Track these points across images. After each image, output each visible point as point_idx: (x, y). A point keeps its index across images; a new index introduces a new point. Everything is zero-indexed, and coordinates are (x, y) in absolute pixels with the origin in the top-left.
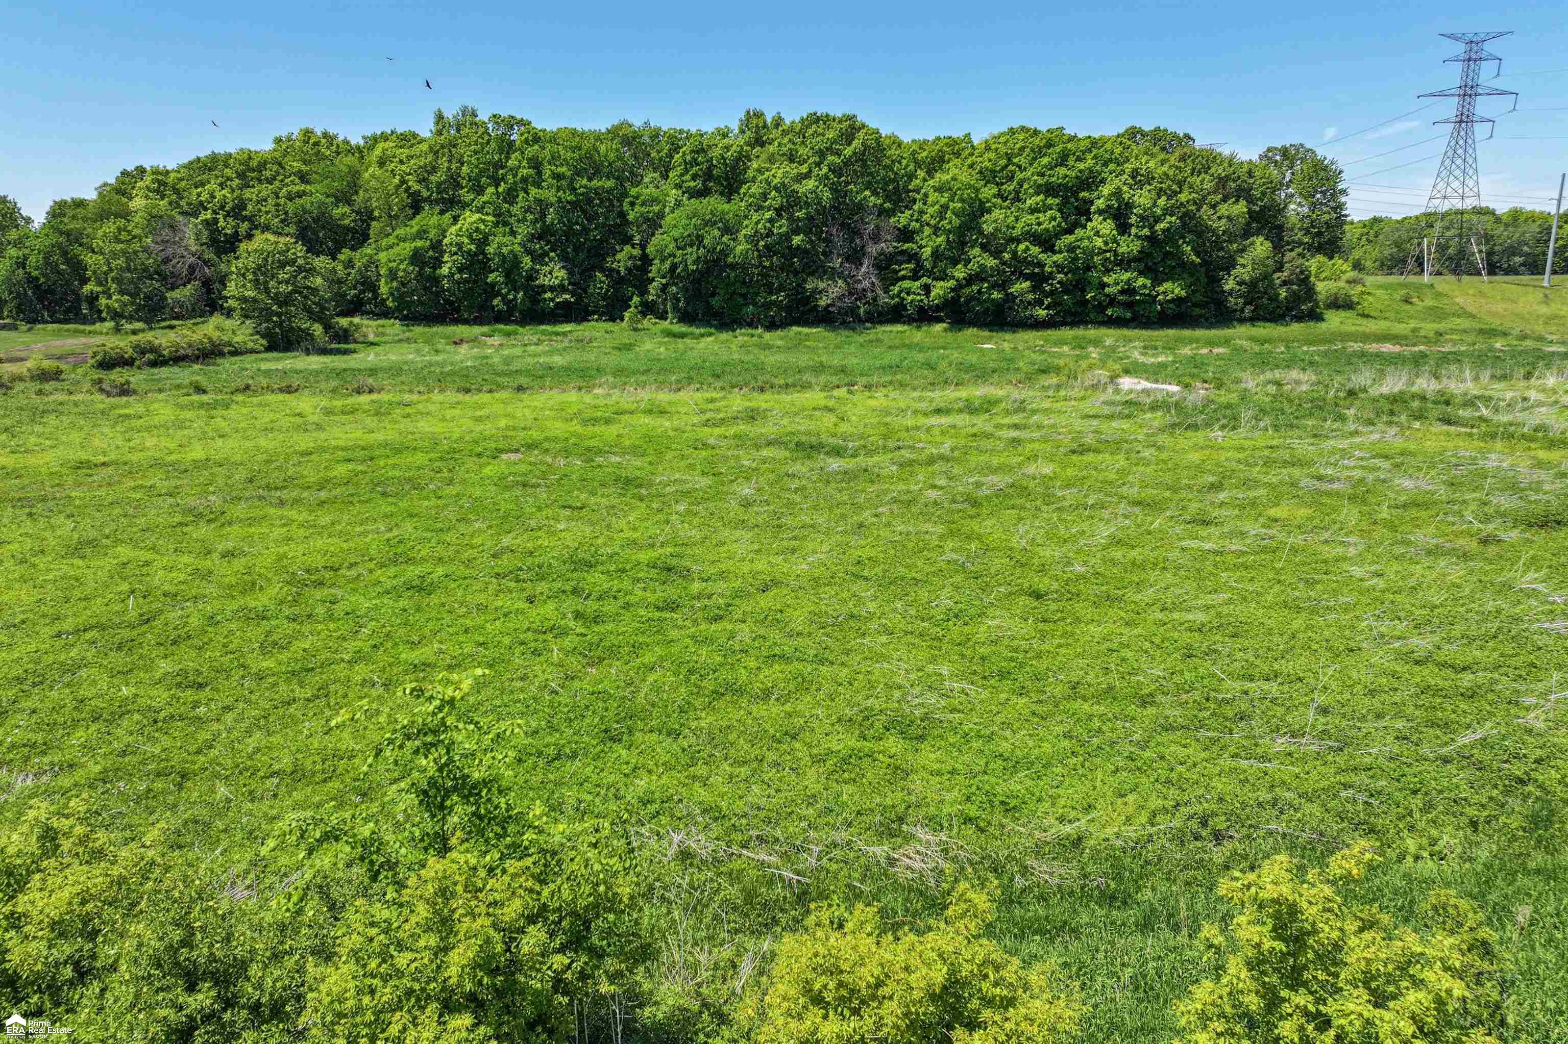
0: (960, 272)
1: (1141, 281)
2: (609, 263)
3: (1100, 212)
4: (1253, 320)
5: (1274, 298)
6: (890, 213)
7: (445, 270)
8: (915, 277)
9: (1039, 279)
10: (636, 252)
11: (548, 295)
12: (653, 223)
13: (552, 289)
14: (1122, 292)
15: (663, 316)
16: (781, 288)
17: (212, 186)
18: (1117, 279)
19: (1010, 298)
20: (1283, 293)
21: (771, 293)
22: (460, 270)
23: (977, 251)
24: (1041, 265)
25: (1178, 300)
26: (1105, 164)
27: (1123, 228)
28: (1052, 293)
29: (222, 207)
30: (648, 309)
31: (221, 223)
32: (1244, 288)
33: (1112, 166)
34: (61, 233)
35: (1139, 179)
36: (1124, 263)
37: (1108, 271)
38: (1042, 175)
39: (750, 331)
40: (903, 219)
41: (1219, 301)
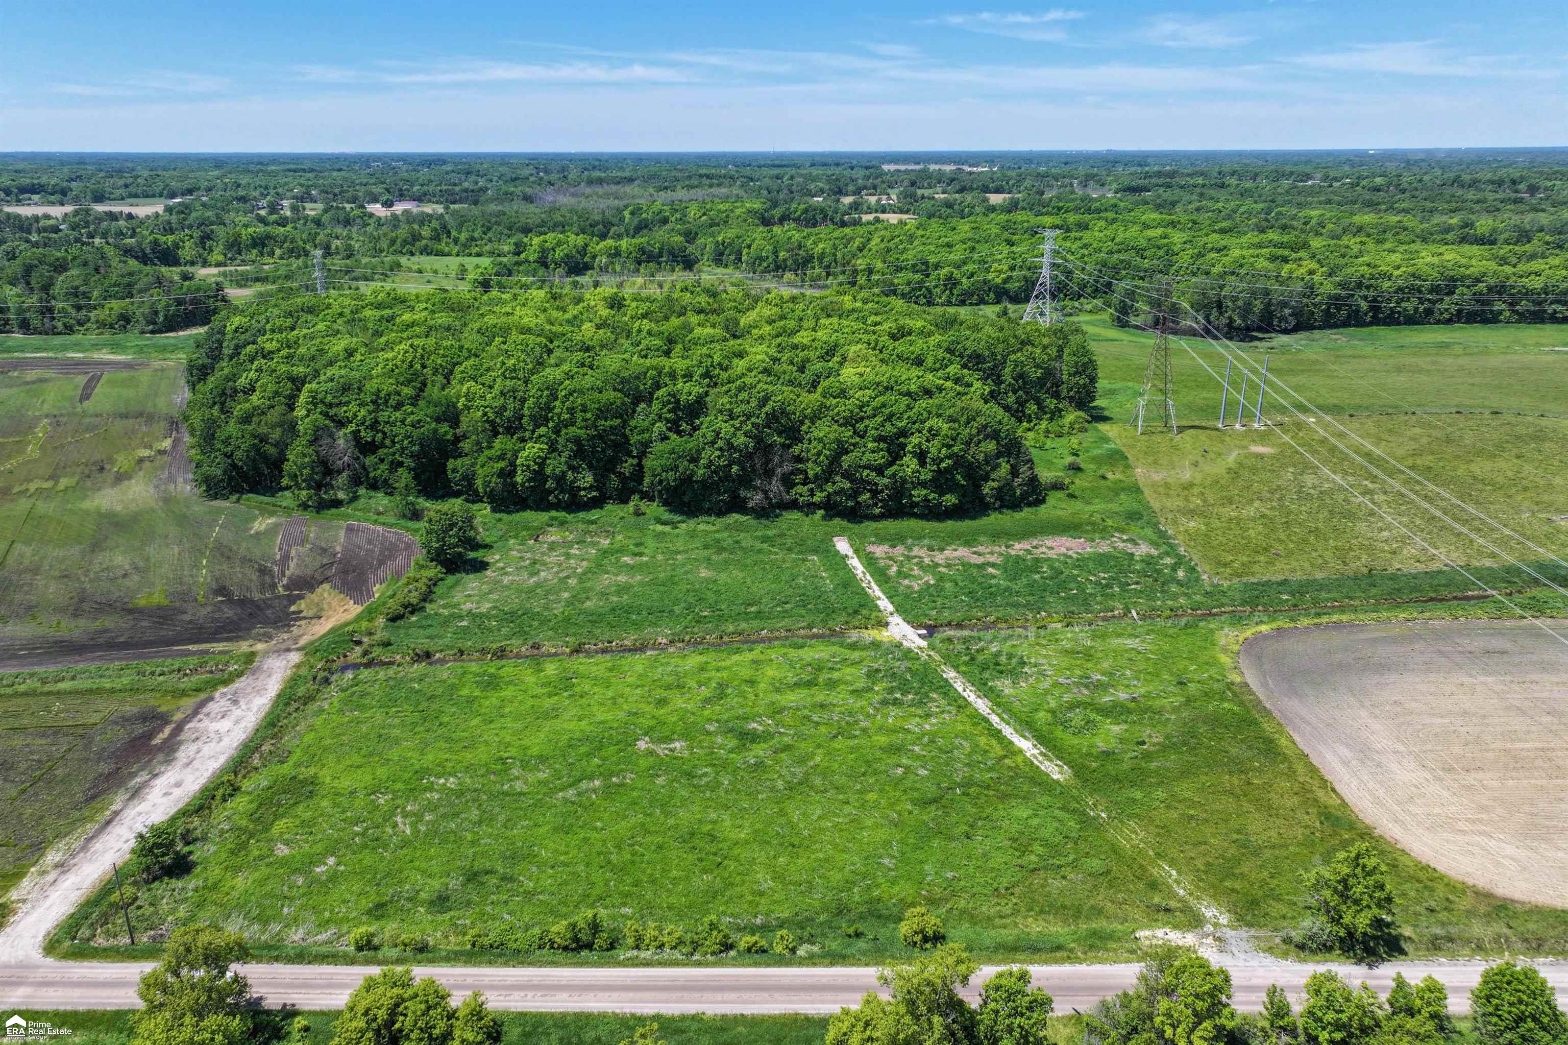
0: (830, 488)
1: (932, 496)
2: (618, 469)
3: (910, 452)
4: (999, 510)
5: (1013, 495)
6: (789, 446)
7: (519, 479)
8: (804, 484)
9: (875, 493)
10: (635, 461)
11: (583, 493)
12: (645, 446)
13: (585, 489)
14: (922, 500)
15: (652, 499)
16: (725, 492)
17: (353, 407)
18: (919, 494)
19: (858, 503)
20: (1018, 492)
21: (719, 494)
22: (529, 480)
23: (838, 478)
24: (876, 484)
25: (954, 505)
26: (914, 423)
27: (922, 463)
28: (883, 500)
29: (363, 424)
30: (644, 496)
31: (363, 434)
32: (994, 492)
33: (916, 426)
34: (255, 437)
35: (933, 434)
36: (923, 484)
37: (914, 488)
38: (877, 429)
39: (707, 518)
40: (796, 450)
41: (981, 498)
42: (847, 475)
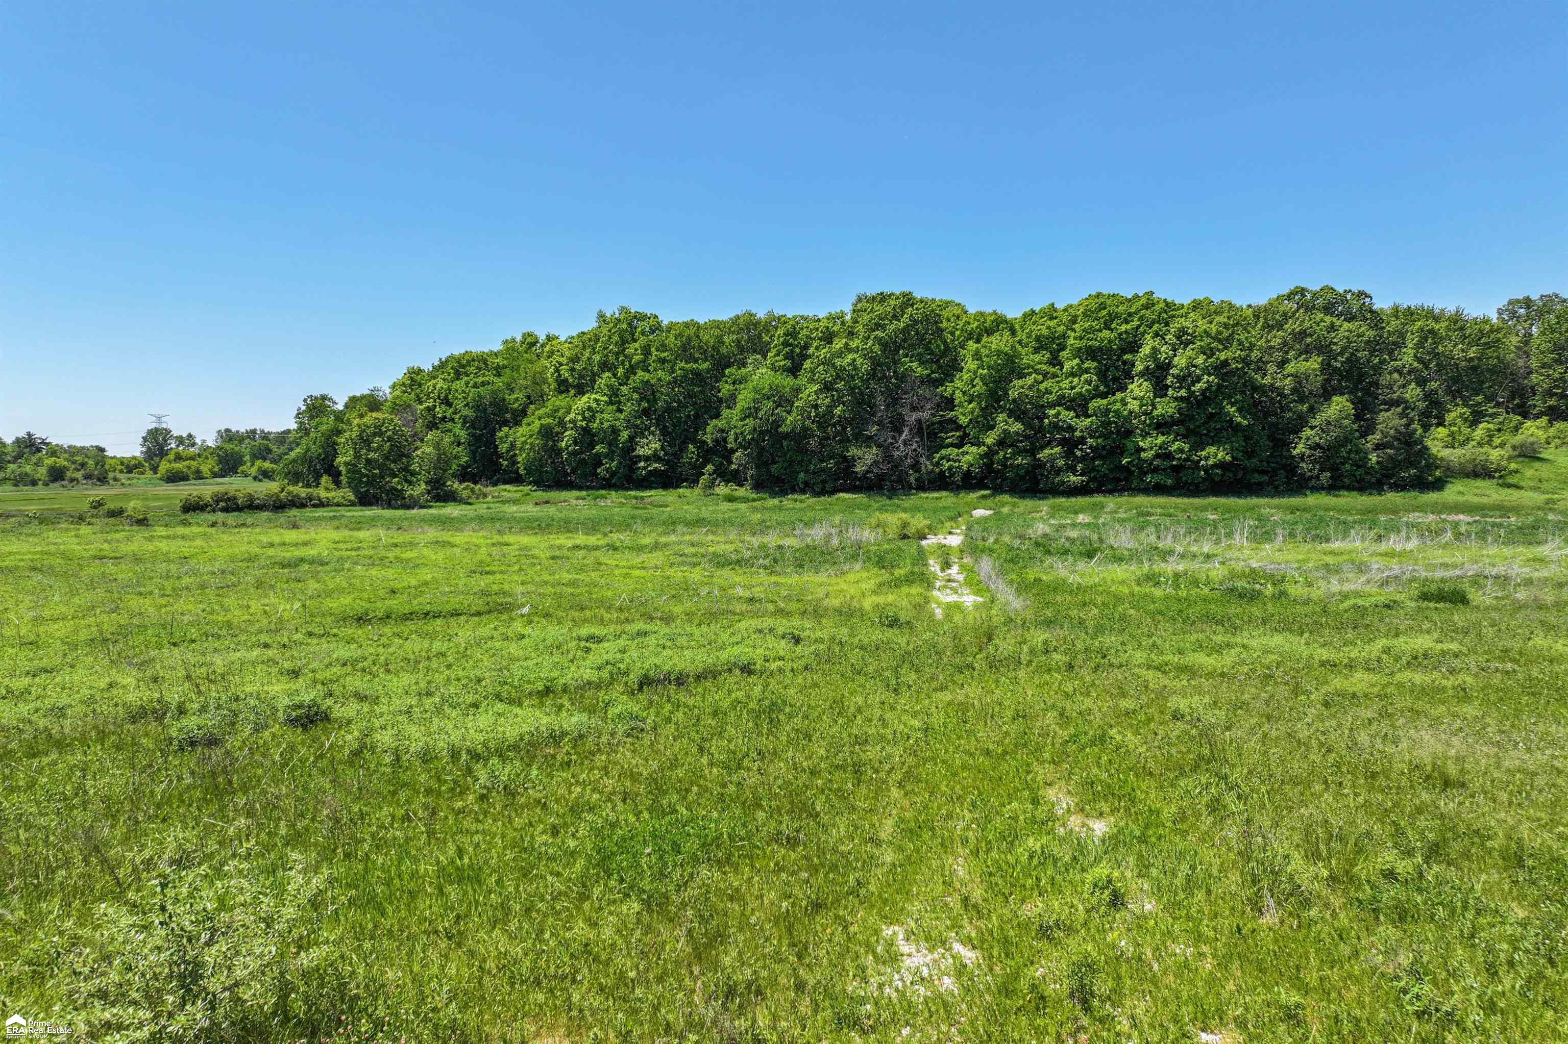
0: (990, 439)
1: (1178, 445)
2: (701, 435)
3: (1142, 374)
5: (1362, 463)
6: (938, 383)
7: (564, 443)
8: (960, 445)
9: (1070, 444)
11: (642, 464)
13: (647, 459)
14: (1157, 456)
15: (742, 484)
16: (831, 457)
18: (1153, 443)
19: (1038, 465)
20: (1374, 458)
22: (575, 443)
23: (1003, 416)
24: (1071, 429)
25: (1222, 465)
26: (1151, 325)
27: (1160, 389)
28: (1083, 459)
32: (1318, 453)
33: (1157, 327)
35: (1185, 338)
36: (1162, 426)
37: (1144, 434)
39: (797, 497)
40: (949, 388)
41: (1290, 467)
42: (1017, 413)
